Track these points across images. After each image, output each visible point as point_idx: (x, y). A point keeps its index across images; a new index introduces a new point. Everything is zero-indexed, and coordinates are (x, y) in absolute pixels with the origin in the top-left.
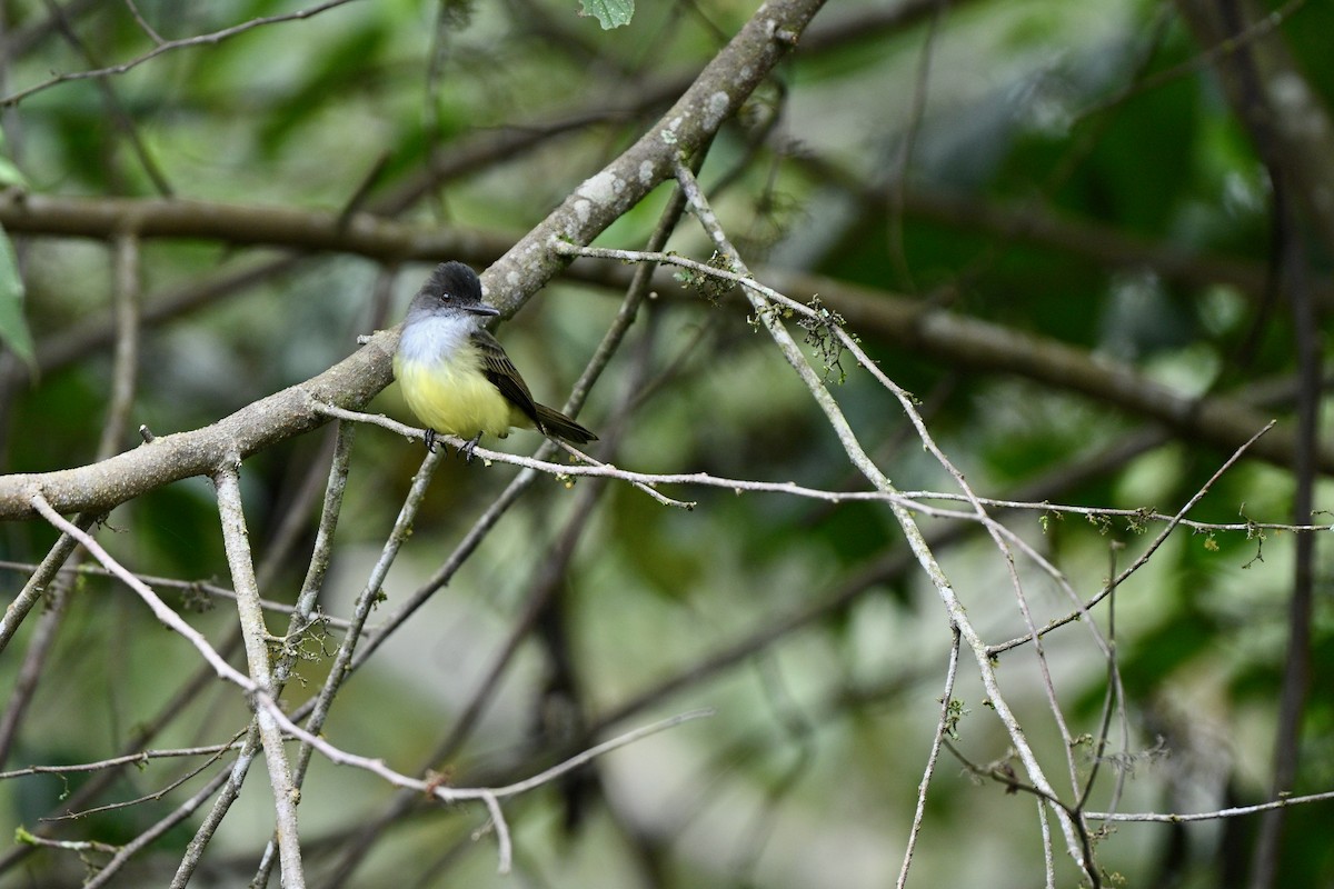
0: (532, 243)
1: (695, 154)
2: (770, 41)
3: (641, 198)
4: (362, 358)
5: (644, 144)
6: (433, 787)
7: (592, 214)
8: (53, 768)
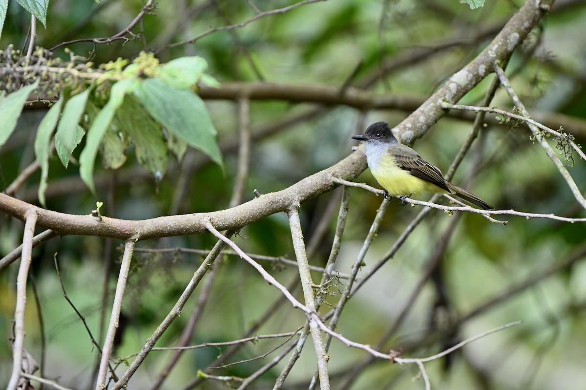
0: (430, 103)
1: (504, 61)
2: (537, 9)
3: (480, 81)
4: (354, 157)
5: (480, 57)
6: (393, 358)
7: (458, 89)
8: (214, 344)
